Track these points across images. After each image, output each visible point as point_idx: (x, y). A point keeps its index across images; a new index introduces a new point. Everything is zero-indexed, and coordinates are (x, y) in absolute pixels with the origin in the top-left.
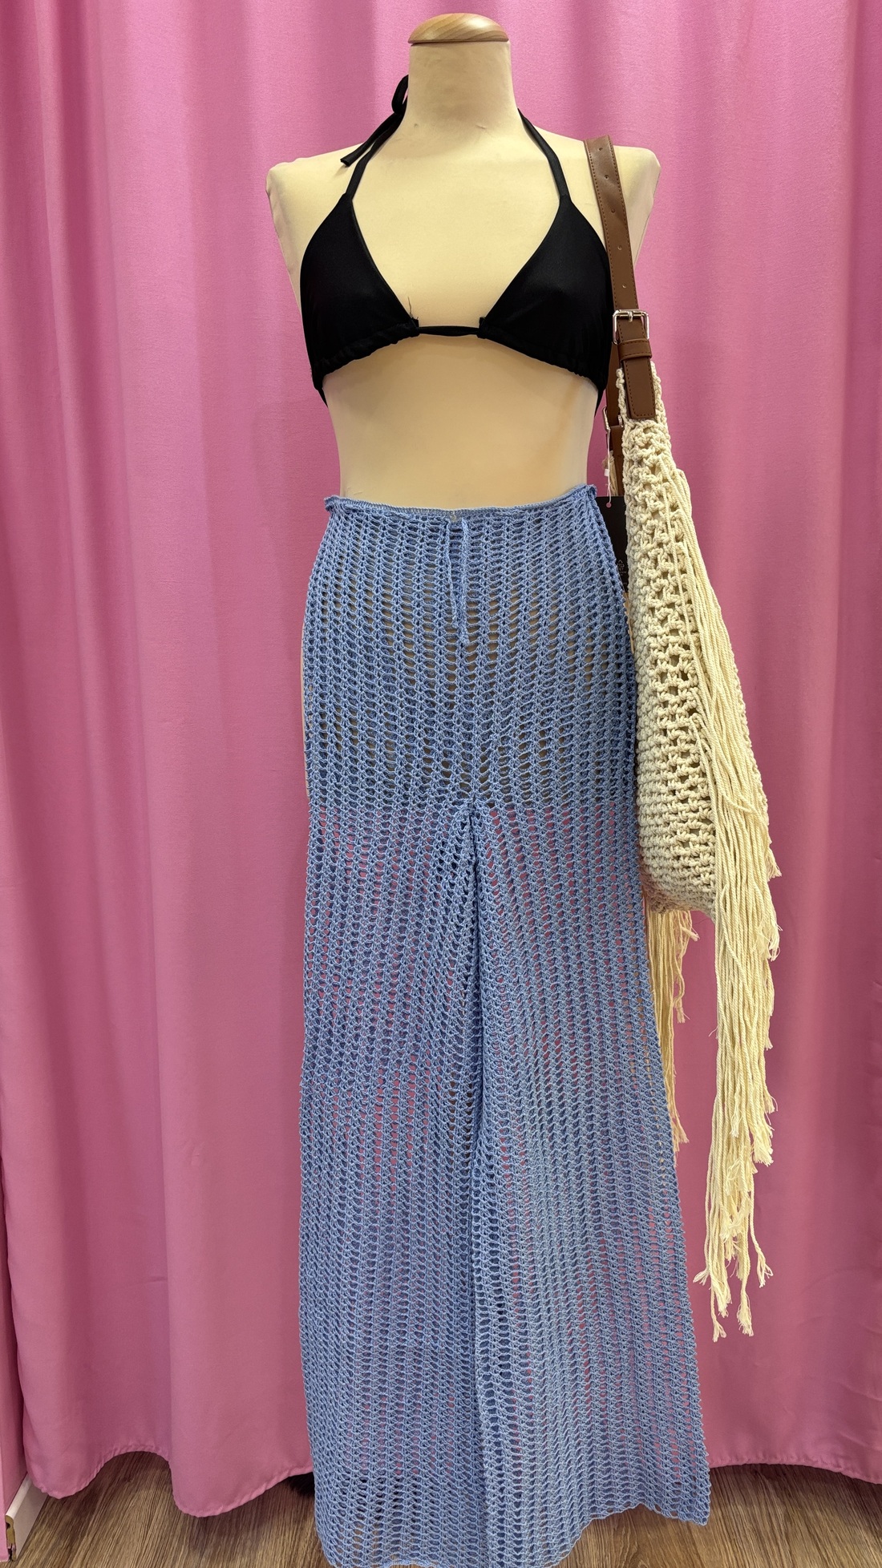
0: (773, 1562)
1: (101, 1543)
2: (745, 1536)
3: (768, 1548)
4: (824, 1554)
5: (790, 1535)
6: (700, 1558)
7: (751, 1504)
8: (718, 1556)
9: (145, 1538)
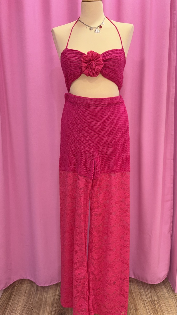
1: (16, 297)
9: (25, 295)
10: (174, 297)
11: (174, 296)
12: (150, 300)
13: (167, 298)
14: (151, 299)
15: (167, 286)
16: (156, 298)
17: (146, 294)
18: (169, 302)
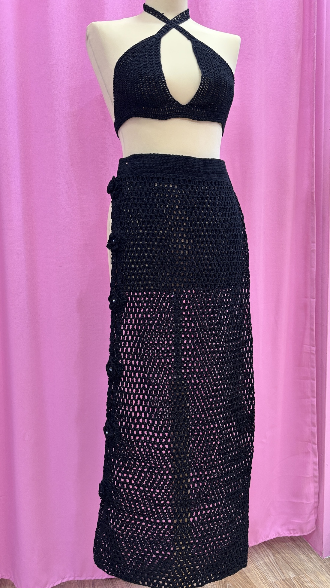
0: (275, 574)
2: (262, 566)
3: (271, 568)
4: (292, 567)
5: (278, 562)
6: (249, 578)
7: (260, 554)
8: (255, 575)
10: (324, 566)
11: (323, 564)
12: (283, 580)
13: (312, 570)
14: (284, 578)
15: (304, 548)
16: (292, 575)
17: (272, 571)
18: (317, 576)
